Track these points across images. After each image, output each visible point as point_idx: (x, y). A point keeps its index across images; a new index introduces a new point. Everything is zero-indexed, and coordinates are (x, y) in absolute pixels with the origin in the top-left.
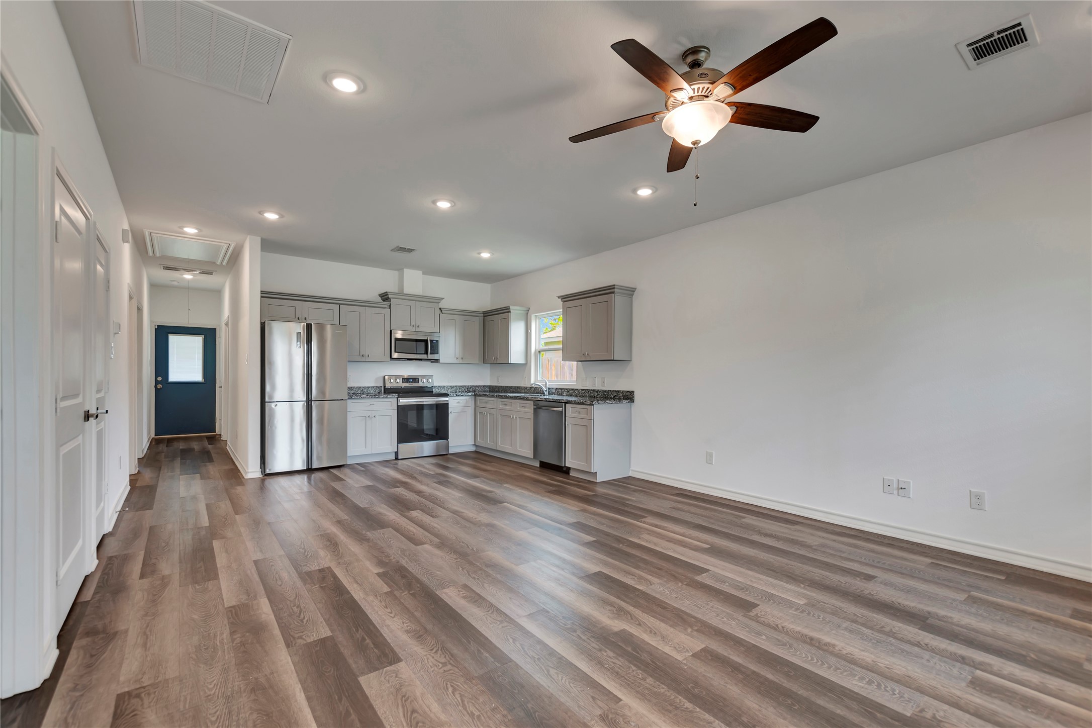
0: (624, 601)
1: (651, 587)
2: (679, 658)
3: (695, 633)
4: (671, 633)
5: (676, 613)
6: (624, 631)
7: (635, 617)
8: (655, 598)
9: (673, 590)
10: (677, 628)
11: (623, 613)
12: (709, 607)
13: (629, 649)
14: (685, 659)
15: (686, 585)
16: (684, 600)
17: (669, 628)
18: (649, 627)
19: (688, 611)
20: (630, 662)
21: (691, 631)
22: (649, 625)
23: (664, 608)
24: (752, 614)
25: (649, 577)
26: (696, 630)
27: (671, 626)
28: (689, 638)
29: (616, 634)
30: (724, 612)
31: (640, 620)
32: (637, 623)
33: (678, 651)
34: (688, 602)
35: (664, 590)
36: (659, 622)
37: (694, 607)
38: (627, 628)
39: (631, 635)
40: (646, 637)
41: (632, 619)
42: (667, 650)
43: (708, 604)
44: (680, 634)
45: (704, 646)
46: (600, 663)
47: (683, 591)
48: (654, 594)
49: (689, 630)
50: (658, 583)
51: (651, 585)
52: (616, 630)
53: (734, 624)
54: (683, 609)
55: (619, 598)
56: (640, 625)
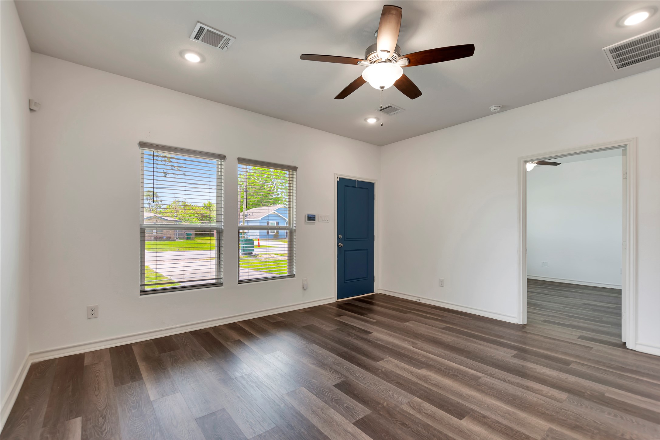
0: (425, 387)
1: (409, 400)
2: (390, 358)
3: (380, 368)
4: (393, 368)
5: (390, 380)
6: (419, 369)
7: (415, 377)
8: (404, 390)
9: (391, 398)
10: (390, 371)
11: (423, 379)
12: (368, 384)
13: (413, 361)
14: (387, 358)
15: (380, 404)
16: (384, 389)
17: (395, 371)
18: (405, 371)
19: (383, 381)
20: (412, 357)
21: (383, 369)
22: (405, 372)
23: (398, 383)
24: (342, 379)
25: (412, 412)
26: (380, 370)
27: (393, 372)
28: (384, 366)
29: (423, 368)
30: (359, 381)
31: (411, 375)
32: (413, 373)
33: (390, 361)
34: (381, 387)
35: (398, 397)
36: (400, 374)
37: (378, 384)
38: (418, 370)
39: (414, 367)
40: (407, 366)
41: (417, 376)
42: (396, 361)
43: (368, 386)
44: (389, 368)
45: (378, 363)
46: (425, 357)
47: (384, 396)
48: (406, 393)
49: (383, 370)
50: (403, 404)
51: (409, 402)
52: (423, 370)
53: (357, 373)
54: (385, 382)
55: (430, 390)
56: (411, 372)
